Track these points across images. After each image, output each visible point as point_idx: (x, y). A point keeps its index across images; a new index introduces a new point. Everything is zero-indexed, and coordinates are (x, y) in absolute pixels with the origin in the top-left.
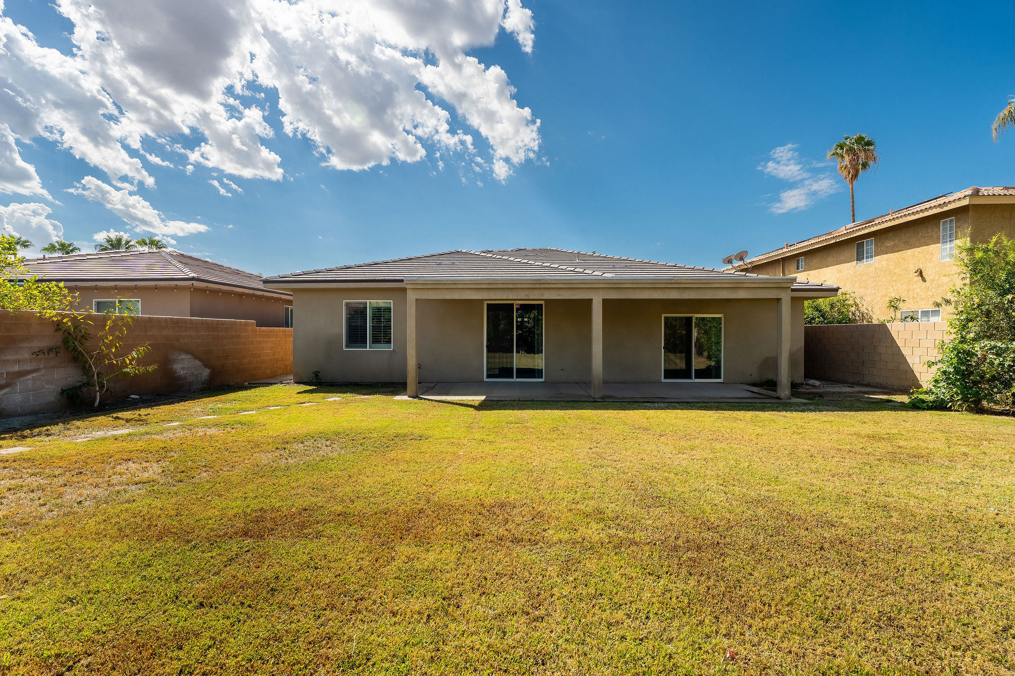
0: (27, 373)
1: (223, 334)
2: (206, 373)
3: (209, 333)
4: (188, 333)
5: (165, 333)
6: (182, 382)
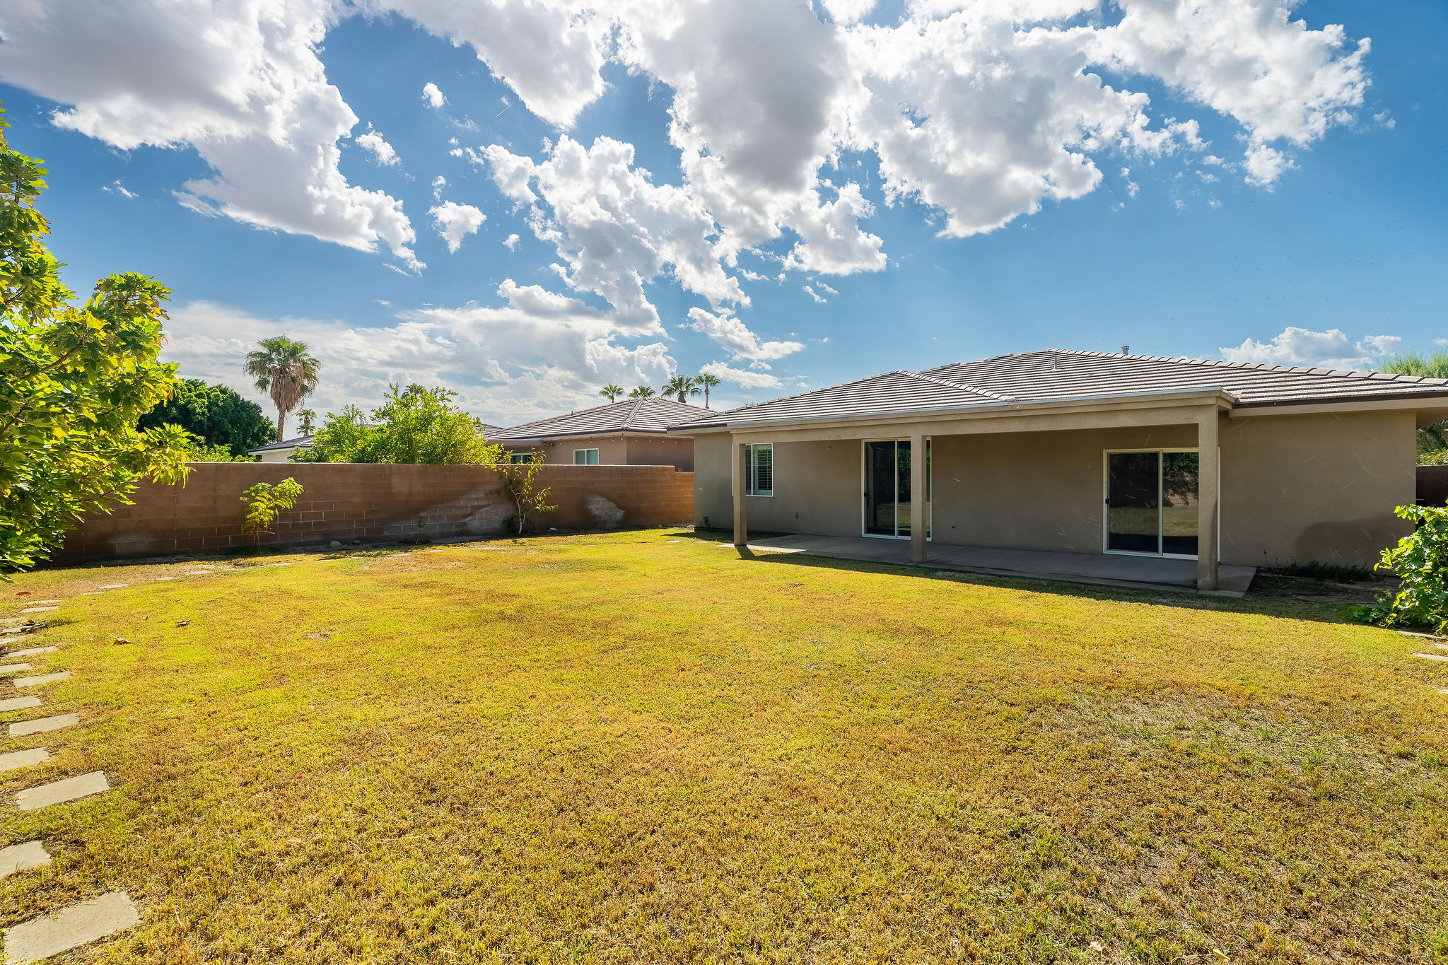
0: (483, 507)
1: (639, 479)
2: (620, 514)
3: (624, 478)
4: (602, 479)
5: (581, 478)
6: (596, 520)
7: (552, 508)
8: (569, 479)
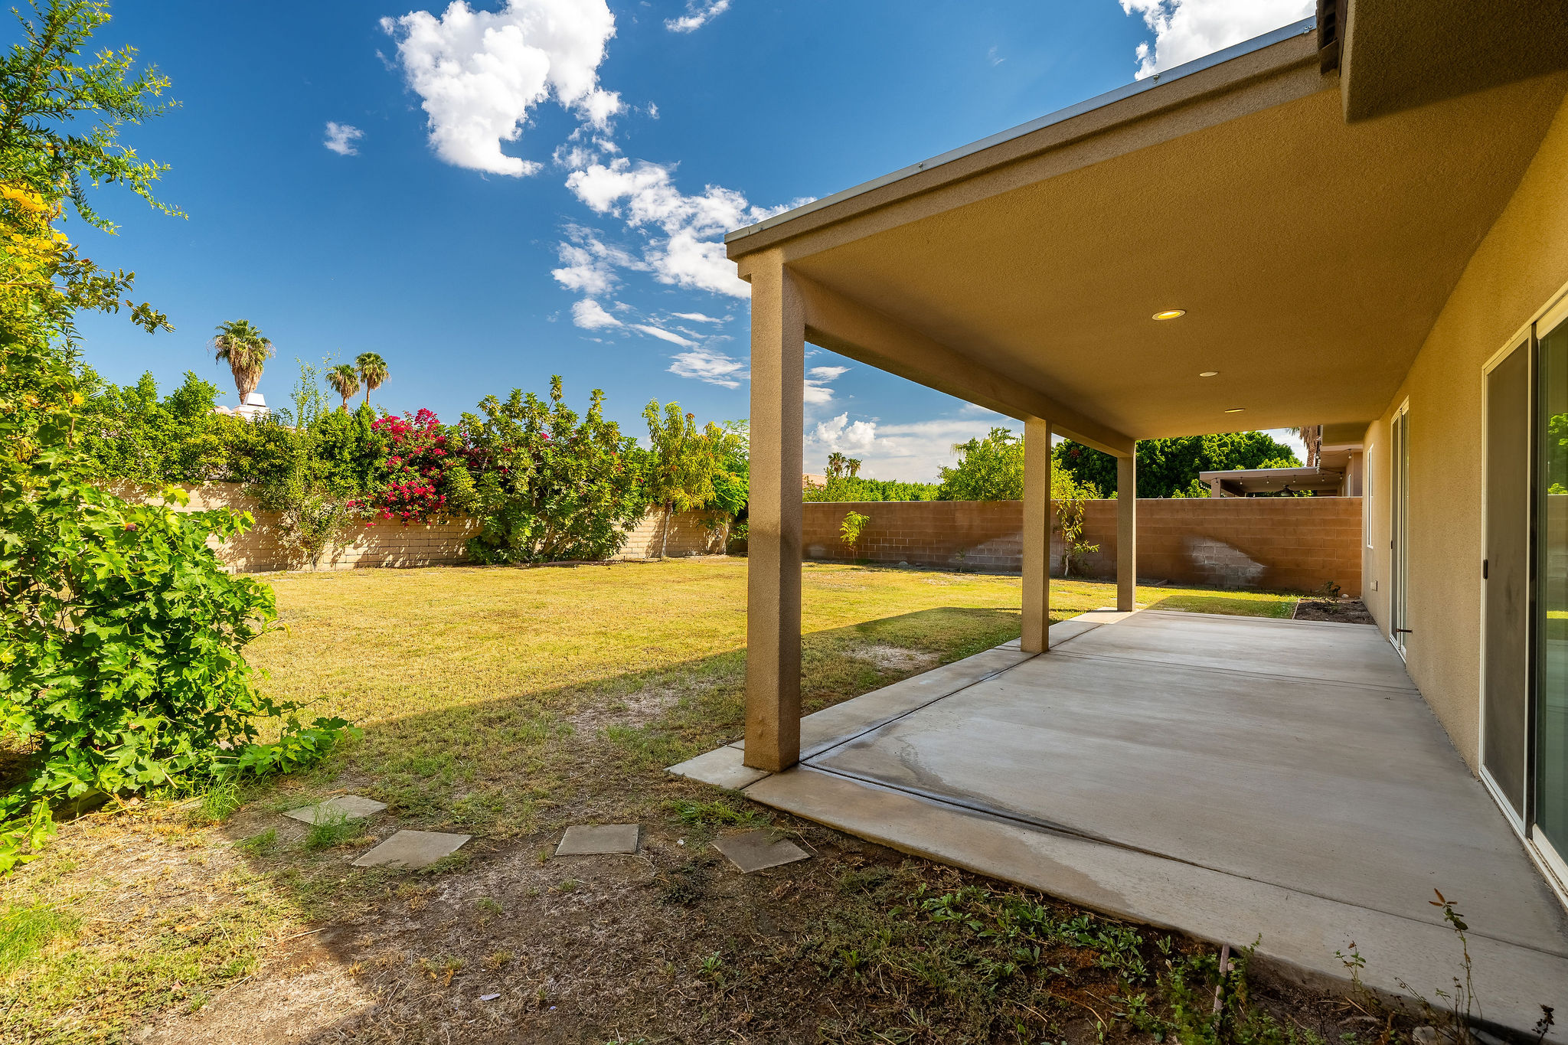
1: (1299, 517)
2: (1255, 569)
3: (1265, 517)
4: (1220, 517)
5: (1179, 516)
6: (1206, 573)
7: (1094, 548)
8: (1158, 517)
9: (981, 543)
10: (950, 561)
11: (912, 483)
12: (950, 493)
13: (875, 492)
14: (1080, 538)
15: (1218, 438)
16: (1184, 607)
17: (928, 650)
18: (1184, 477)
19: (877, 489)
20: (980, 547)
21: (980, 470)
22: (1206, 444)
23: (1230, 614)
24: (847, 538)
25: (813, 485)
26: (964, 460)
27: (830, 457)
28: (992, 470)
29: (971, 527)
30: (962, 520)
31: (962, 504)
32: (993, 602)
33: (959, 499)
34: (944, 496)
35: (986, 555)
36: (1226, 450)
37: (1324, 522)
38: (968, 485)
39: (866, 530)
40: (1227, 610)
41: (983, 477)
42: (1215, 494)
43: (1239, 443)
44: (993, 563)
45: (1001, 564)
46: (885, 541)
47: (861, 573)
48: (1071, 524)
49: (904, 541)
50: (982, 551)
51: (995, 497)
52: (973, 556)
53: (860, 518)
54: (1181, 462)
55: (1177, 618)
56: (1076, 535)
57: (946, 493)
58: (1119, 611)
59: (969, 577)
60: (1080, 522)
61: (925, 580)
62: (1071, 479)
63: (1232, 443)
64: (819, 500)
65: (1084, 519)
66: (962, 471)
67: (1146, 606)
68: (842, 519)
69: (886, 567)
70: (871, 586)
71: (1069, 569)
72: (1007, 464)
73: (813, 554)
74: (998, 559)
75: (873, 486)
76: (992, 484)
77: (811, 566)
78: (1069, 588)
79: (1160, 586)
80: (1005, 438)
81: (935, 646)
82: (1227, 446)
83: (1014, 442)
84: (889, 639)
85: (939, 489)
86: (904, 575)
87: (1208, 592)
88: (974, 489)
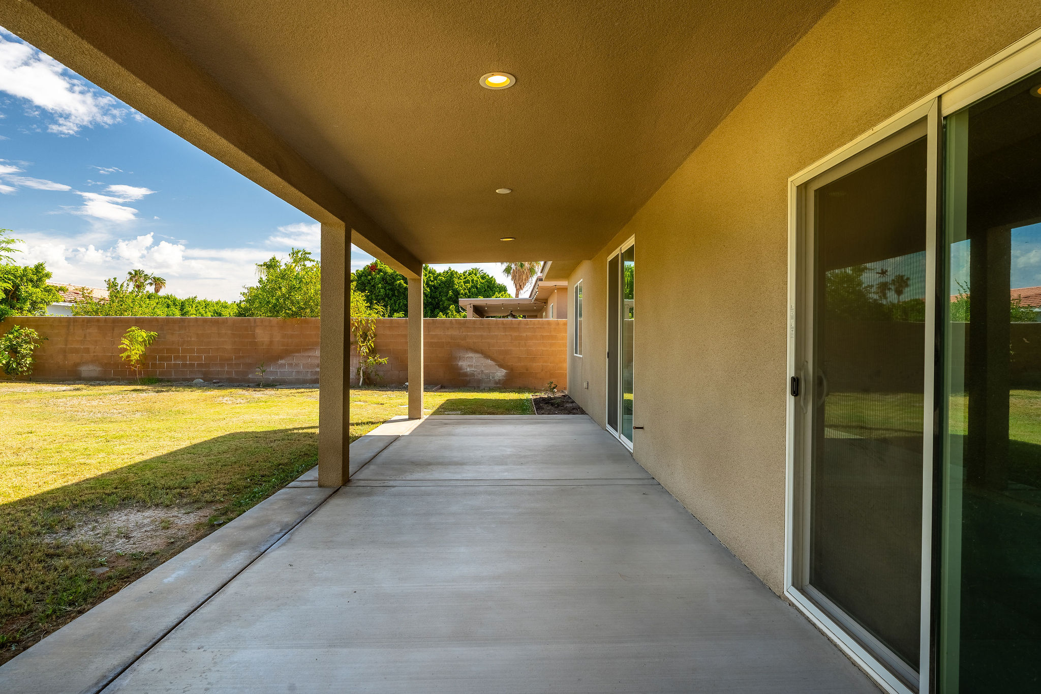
1: (528, 334)
2: (501, 373)
3: (507, 334)
4: (478, 333)
5: (449, 333)
6: (468, 378)
7: (384, 360)
8: (434, 333)
9: (282, 358)
10: (250, 376)
11: (215, 300)
12: (250, 309)
13: (173, 308)
14: (373, 352)
15: (463, 277)
16: (459, 410)
17: (196, 506)
18: (443, 305)
19: (175, 304)
20: (281, 362)
21: (280, 288)
22: (456, 281)
23: (493, 414)
24: (128, 357)
25: (91, 298)
26: (264, 278)
27: (130, 273)
28: (292, 288)
29: (271, 342)
30: (262, 336)
31: (262, 321)
32: (291, 421)
33: (261, 315)
34: (242, 313)
35: (287, 369)
36: (469, 285)
37: (543, 337)
38: (269, 302)
39: (152, 347)
40: (491, 410)
41: (283, 295)
42: (470, 315)
43: (477, 281)
44: (294, 376)
45: (301, 377)
46: (176, 358)
47: (144, 395)
48: (365, 340)
49: (200, 358)
50: (283, 365)
51: (295, 314)
52: (274, 371)
53: (144, 335)
54: (440, 293)
55: (459, 423)
56: (369, 349)
57: (246, 310)
58: (410, 419)
59: (270, 392)
60: (372, 338)
61: (221, 398)
62: (364, 300)
63: (473, 280)
64: (97, 313)
65: (375, 335)
66: (263, 289)
67: (431, 411)
68: (121, 335)
69: (177, 386)
70: (150, 411)
71: (364, 380)
72: (307, 284)
73: (84, 375)
74: (298, 372)
75: (170, 302)
76: (292, 303)
77: (78, 389)
78: (363, 398)
79: (436, 391)
80: (306, 259)
81: (208, 497)
82: (469, 283)
83: (312, 263)
84: (141, 495)
85: (239, 305)
86: (197, 394)
87: (472, 394)
88: (275, 306)
